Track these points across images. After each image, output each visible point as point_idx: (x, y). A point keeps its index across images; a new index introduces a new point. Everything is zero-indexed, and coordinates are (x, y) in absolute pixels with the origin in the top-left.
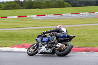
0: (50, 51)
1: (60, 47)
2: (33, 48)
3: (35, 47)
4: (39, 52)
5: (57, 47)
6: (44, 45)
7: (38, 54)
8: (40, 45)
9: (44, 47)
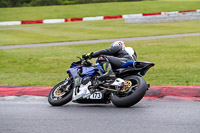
0: (98, 96)
1: (121, 88)
2: (62, 90)
3: (65, 87)
4: (75, 97)
5: (114, 87)
6: (84, 83)
7: (71, 103)
8: (76, 84)
9: (86, 87)
